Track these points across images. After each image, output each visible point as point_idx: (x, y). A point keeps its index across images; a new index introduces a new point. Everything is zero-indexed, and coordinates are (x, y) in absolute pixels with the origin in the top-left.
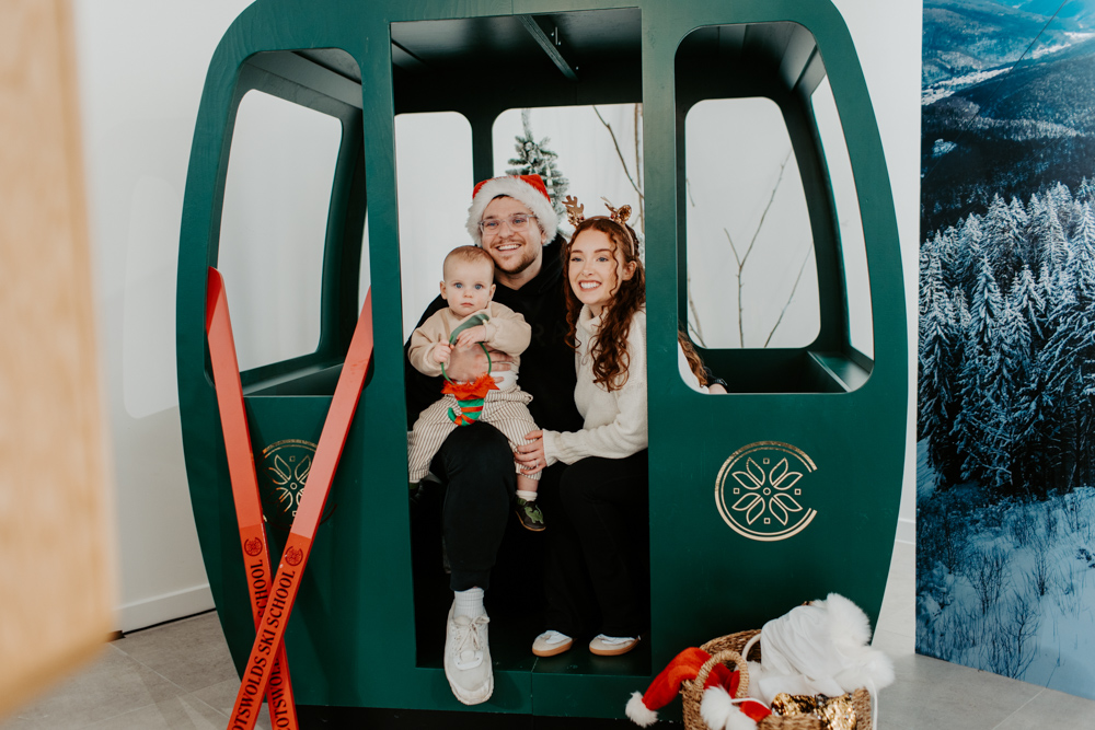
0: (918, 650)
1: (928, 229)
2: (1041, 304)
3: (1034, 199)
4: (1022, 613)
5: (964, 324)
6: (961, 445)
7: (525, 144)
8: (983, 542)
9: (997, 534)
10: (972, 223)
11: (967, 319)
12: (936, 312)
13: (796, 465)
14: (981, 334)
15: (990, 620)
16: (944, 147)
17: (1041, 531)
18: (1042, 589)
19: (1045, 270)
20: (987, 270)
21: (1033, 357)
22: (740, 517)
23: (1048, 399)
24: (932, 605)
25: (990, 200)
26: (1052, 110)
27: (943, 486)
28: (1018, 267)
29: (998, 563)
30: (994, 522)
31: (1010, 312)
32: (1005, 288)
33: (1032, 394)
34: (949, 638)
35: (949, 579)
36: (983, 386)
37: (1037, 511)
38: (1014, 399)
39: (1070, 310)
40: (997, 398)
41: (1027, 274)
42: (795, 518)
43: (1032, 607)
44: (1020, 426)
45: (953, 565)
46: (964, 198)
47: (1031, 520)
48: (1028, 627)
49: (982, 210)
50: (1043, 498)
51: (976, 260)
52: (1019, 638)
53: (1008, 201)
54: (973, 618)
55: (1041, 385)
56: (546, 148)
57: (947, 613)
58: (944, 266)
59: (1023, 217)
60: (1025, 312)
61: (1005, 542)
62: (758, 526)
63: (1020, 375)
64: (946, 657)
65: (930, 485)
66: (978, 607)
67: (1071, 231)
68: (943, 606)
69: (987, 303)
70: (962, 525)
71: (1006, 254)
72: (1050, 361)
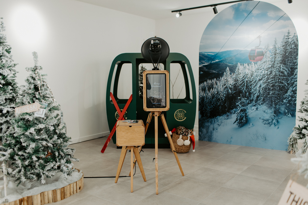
0: (199, 140)
1: (200, 84)
2: (213, 93)
3: (212, 80)
4: (211, 133)
5: (204, 96)
6: (204, 111)
7: (142, 67)
8: (207, 124)
9: (208, 123)
10: (205, 82)
11: (205, 95)
12: (201, 94)
13: (184, 112)
14: (206, 97)
15: (208, 134)
16: (202, 73)
17: (213, 122)
18: (214, 129)
19: (214, 89)
20: (207, 89)
21: (212, 100)
22: (177, 118)
23: (214, 105)
24: (201, 133)
25: (207, 80)
26: (214, 69)
27: (202, 117)
28: (211, 89)
29: (208, 127)
30: (208, 121)
31: (210, 94)
32: (209, 91)
33: (212, 105)
34: (203, 137)
35: (203, 129)
36: (207, 104)
37: (213, 120)
38: (210, 105)
39: (216, 94)
40: (208, 105)
41: (212, 89)
42: (184, 118)
43: (213, 132)
44: (211, 109)
45: (203, 128)
46: (204, 79)
47: (212, 121)
48: (212, 135)
49: (206, 81)
50: (214, 118)
51: (206, 87)
52: (211, 136)
53: (209, 80)
54: (206, 134)
55: (213, 103)
56: (145, 68)
57: (202, 134)
58: (202, 88)
59: (211, 82)
60: (211, 94)
61: (209, 124)
62: (179, 119)
63: (211, 102)
64: (202, 140)
65: (200, 117)
66: (206, 133)
67: (216, 84)
68: (202, 133)
69: (207, 93)
70: (204, 122)
71: (209, 87)
72: (214, 100)
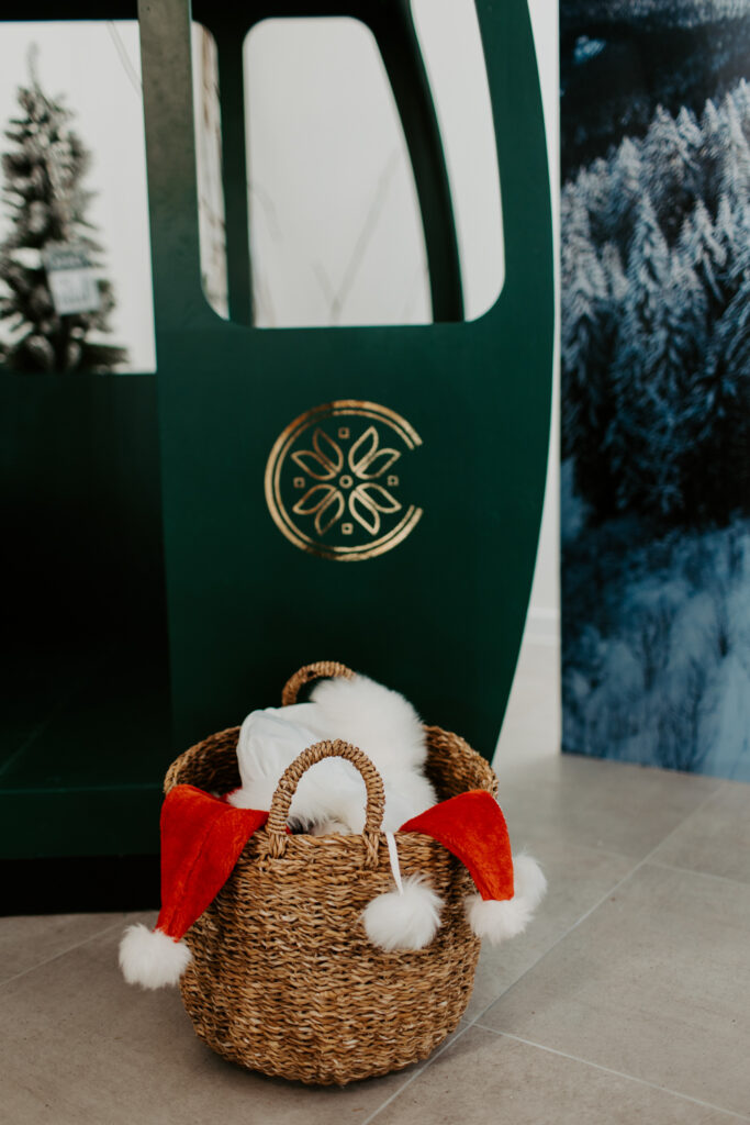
0: (565, 749)
2: (720, 255)
3: (710, 107)
4: (699, 683)
5: (619, 293)
6: (616, 463)
8: (647, 593)
9: (665, 580)
10: (629, 154)
11: (623, 286)
12: (582, 283)
14: (641, 307)
15: (656, 696)
16: (589, 48)
17: (722, 568)
18: (724, 648)
19: (725, 205)
20: (648, 215)
21: (710, 330)
23: (730, 387)
24: (580, 685)
25: (652, 116)
27: (593, 522)
28: (689, 207)
29: (665, 620)
30: (660, 566)
31: (680, 271)
32: (673, 237)
33: (710, 383)
34: (603, 727)
35: (602, 648)
36: (644, 378)
37: (716, 543)
38: (685, 391)
40: (663, 392)
41: (701, 215)
43: (711, 672)
44: (693, 427)
45: (607, 630)
46: (617, 117)
47: (706, 557)
48: (706, 701)
49: (640, 131)
50: (724, 523)
51: (634, 202)
52: (694, 717)
53: (675, 114)
54: (634, 697)
55: (722, 368)
57: (600, 695)
58: (592, 216)
59: (694, 134)
60: (699, 268)
61: (675, 590)
63: (692, 357)
64: (600, 753)
65: (576, 523)
66: (640, 679)
68: (594, 684)
69: (649, 264)
70: (617, 574)
71: (673, 190)
72: (732, 332)
